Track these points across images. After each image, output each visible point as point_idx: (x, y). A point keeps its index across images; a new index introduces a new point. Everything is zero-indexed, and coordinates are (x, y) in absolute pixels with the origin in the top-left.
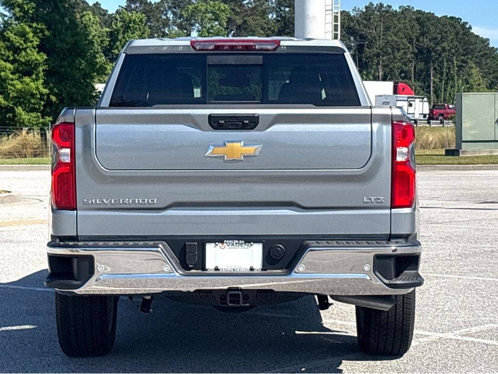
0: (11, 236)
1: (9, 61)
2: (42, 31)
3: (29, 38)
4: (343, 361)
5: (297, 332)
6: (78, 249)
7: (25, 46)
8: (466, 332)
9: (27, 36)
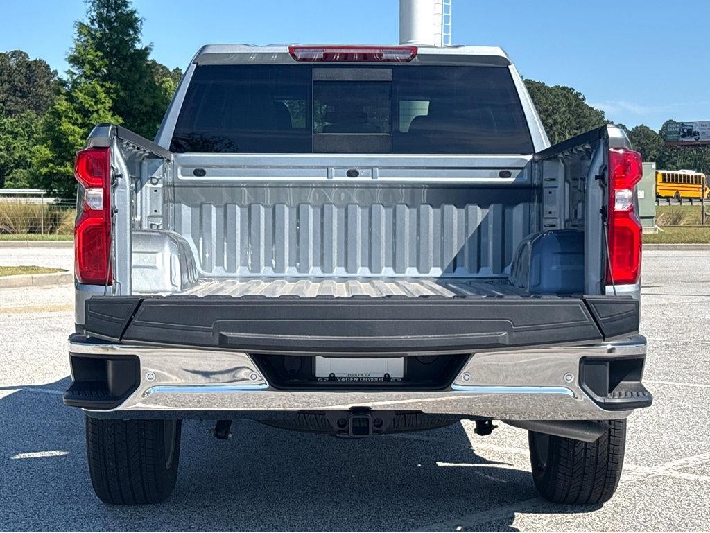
0: (60, 323)
1: (78, 125)
2: (116, 91)
3: (101, 99)
4: (516, 514)
5: (440, 464)
6: (115, 346)
7: (96, 108)
8: (681, 465)
9: (98, 96)
